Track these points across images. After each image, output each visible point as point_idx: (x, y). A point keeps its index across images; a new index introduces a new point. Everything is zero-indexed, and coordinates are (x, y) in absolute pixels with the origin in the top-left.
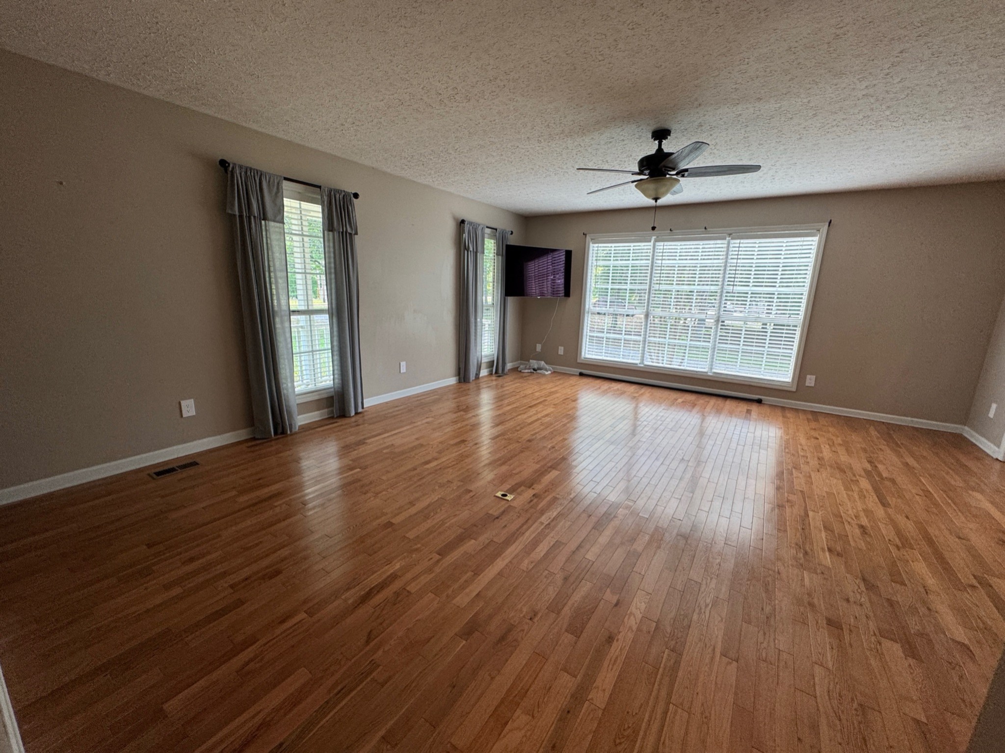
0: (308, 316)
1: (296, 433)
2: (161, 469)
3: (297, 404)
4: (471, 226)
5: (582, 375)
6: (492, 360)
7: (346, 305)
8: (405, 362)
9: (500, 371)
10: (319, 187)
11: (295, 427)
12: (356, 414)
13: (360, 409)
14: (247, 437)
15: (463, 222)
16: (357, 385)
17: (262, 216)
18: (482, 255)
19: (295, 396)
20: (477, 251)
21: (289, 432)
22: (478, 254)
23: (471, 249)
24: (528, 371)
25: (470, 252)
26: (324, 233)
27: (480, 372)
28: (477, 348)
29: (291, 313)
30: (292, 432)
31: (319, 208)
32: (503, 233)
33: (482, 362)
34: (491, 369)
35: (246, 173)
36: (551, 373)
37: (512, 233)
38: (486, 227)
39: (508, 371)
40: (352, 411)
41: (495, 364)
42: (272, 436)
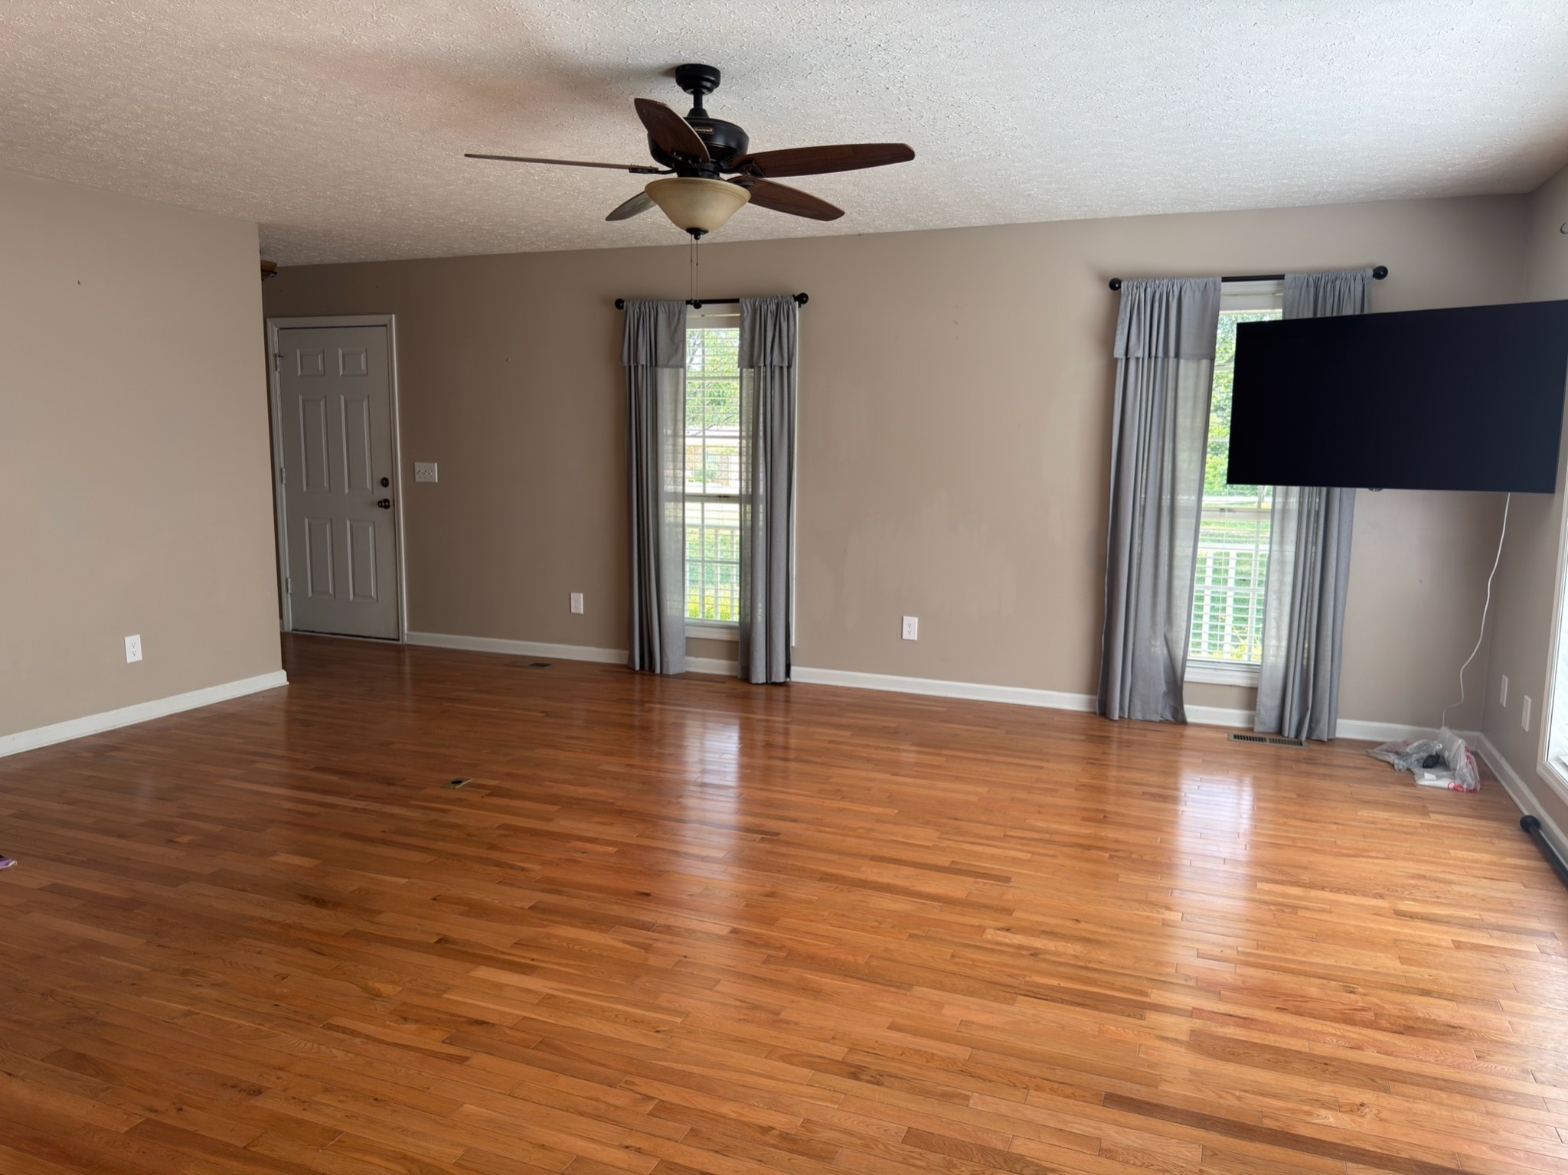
0: (697, 505)
1: (668, 676)
2: (538, 662)
3: (687, 638)
4: (1149, 289)
5: (1530, 827)
6: (1254, 683)
7: (761, 490)
8: (917, 619)
9: (1290, 731)
10: (736, 301)
11: (673, 669)
12: (770, 683)
13: (779, 676)
14: (625, 662)
15: (1115, 285)
16: (774, 632)
17: (654, 362)
18: (1205, 363)
19: (684, 624)
20: (1177, 355)
21: (658, 671)
22: (1182, 362)
23: (1138, 351)
24: (1392, 758)
25: (1138, 359)
26: (741, 373)
27: (1186, 707)
28: (1161, 628)
29: (684, 498)
30: (664, 672)
31: (735, 333)
32: (1319, 282)
33: (1187, 677)
34: (1252, 713)
35: (640, 309)
36: (1452, 785)
37: (1380, 273)
38: (1225, 280)
39: (1332, 741)
40: (759, 676)
41: (1268, 702)
42: (637, 668)
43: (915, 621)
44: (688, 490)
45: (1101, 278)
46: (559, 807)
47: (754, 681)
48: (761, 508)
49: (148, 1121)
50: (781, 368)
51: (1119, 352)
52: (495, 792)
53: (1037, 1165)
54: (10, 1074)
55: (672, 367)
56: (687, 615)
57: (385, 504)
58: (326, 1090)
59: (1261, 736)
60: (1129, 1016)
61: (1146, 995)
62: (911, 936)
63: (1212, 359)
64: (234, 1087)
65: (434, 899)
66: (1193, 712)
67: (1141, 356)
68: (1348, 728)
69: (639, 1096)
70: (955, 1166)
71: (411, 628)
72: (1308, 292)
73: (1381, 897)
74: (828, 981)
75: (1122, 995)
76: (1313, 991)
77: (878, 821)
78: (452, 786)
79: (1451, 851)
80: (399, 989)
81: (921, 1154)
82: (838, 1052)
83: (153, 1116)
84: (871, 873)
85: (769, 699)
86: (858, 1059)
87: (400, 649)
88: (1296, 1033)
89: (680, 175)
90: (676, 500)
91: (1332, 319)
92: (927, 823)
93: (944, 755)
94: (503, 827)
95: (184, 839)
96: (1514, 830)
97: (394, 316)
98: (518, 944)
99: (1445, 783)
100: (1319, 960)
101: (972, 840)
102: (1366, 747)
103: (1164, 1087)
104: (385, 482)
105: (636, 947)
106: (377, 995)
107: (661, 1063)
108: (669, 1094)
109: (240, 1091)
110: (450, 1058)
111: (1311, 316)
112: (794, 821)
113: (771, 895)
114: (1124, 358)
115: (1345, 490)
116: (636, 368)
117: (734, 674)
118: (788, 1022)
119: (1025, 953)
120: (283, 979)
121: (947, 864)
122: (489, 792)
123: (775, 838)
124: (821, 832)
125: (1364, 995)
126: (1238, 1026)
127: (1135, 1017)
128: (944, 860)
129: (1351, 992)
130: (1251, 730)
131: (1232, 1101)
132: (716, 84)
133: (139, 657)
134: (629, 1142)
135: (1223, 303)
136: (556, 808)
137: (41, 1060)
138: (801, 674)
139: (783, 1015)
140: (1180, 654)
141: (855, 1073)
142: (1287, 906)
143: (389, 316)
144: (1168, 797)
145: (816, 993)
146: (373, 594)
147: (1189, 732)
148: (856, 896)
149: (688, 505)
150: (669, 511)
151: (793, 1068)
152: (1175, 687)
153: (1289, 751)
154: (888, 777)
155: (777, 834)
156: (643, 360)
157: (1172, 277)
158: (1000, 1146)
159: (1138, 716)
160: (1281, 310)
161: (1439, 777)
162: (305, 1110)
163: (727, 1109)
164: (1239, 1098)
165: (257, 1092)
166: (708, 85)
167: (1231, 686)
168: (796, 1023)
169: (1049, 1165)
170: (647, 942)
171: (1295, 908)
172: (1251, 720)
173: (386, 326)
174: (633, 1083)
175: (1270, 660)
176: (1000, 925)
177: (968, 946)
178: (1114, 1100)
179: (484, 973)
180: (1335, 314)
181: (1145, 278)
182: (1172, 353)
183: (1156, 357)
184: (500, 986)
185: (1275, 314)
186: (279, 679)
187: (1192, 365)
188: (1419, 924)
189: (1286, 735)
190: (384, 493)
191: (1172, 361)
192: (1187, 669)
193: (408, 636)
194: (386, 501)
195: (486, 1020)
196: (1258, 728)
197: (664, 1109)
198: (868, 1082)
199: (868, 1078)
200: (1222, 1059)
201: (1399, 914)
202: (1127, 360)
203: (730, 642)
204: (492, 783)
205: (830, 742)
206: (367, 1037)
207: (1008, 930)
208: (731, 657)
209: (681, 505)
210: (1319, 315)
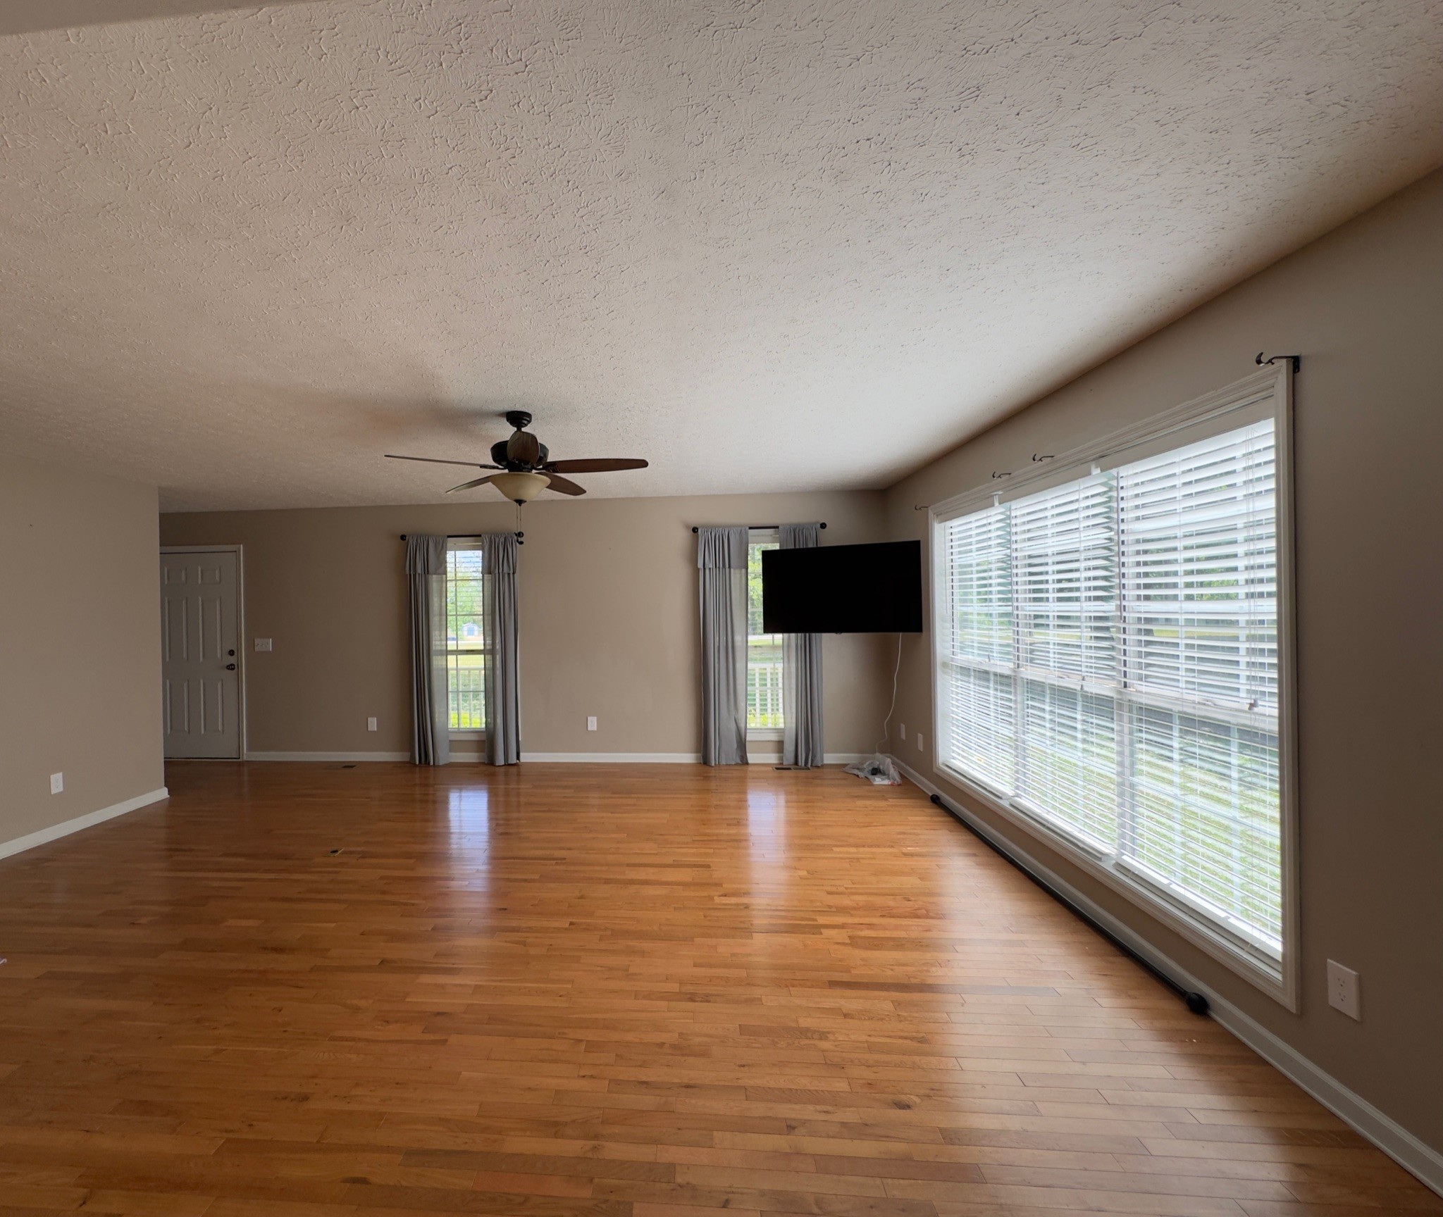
0: (455, 656)
1: (439, 766)
2: (347, 765)
3: (450, 741)
4: (713, 533)
5: (935, 800)
6: (781, 739)
7: (498, 647)
8: (596, 718)
9: (801, 762)
10: (480, 536)
11: (442, 762)
12: (507, 765)
13: (513, 760)
14: (408, 760)
15: (695, 530)
16: (509, 733)
17: (426, 571)
18: (744, 571)
19: (448, 732)
20: (730, 567)
21: (432, 763)
22: (732, 570)
23: (710, 565)
24: (856, 772)
25: (710, 569)
26: (483, 576)
27: (748, 755)
28: (733, 713)
29: (448, 653)
30: (436, 764)
31: (479, 553)
32: (796, 530)
33: (748, 739)
34: (781, 755)
35: (417, 540)
36: (890, 783)
37: (823, 526)
38: (750, 528)
39: (823, 766)
40: (500, 760)
41: (789, 748)
42: (417, 763)
43: (595, 719)
44: (449, 648)
45: (687, 527)
46: (415, 860)
47: (497, 764)
48: (498, 657)
49: (228, 1140)
50: (509, 574)
51: (700, 565)
52: (364, 855)
53: (819, 1032)
54: (88, 1131)
55: (439, 574)
56: (450, 726)
57: (231, 667)
58: (357, 1085)
59: (787, 767)
60: (813, 934)
61: (816, 920)
62: (675, 909)
63: (747, 569)
64: (285, 1098)
65: (362, 934)
66: (752, 758)
67: (711, 567)
68: (829, 758)
69: (572, 1041)
70: (777, 1042)
71: (249, 749)
72: (791, 535)
73: (892, 847)
74: (645, 945)
75: (803, 922)
76: (892, 903)
77: (618, 842)
78: (332, 855)
79: (909, 818)
80: (371, 1001)
81: (755, 1040)
82: (675, 987)
83: (230, 1135)
84: (632, 874)
85: (506, 774)
86: (690, 989)
87: (241, 764)
88: (897, 928)
89: (510, 471)
90: (442, 655)
91: (803, 549)
92: (648, 839)
93: (633, 798)
94: (382, 878)
95: (144, 921)
96: (929, 803)
97: (242, 546)
98: (437, 955)
99: (886, 782)
100: (884, 886)
101: (676, 846)
102: (841, 767)
103: (854, 971)
104: (231, 653)
105: (516, 944)
106: (357, 1009)
107: (575, 1016)
108: (590, 1035)
109: (292, 1100)
110: (435, 1042)
111: (793, 547)
112: (570, 849)
113: (581, 897)
114: (702, 568)
115: (817, 634)
116: (415, 575)
117: (483, 761)
118: (636, 974)
119: (741, 907)
120: (280, 1011)
121: (672, 862)
122: (359, 856)
123: (564, 861)
124: (589, 854)
125: (915, 901)
126: (868, 929)
127: (816, 934)
128: (670, 860)
129: (909, 901)
130: (782, 764)
131: (889, 973)
132: (529, 422)
133: (61, 789)
134: (582, 1073)
135: (750, 541)
136: (413, 861)
137: (110, 1113)
138: (526, 757)
139: (631, 971)
140: (742, 726)
141: (692, 998)
142: (854, 859)
143: (238, 546)
144: (742, 805)
145: (643, 954)
146: (220, 728)
147: (750, 768)
148: (633, 888)
149: (449, 657)
150: (437, 662)
151: (654, 1002)
152: (742, 745)
153: (802, 773)
154: (610, 815)
155: (565, 859)
156: (419, 571)
157: (724, 527)
158: (793, 1025)
159: (723, 762)
160: (778, 544)
161: (883, 779)
162: (349, 1103)
163: (630, 1037)
164: (892, 970)
165: (305, 1098)
166: (526, 422)
167: (769, 741)
168: (641, 974)
169: (825, 1030)
170: (523, 939)
171: (857, 859)
172: (781, 759)
173: (236, 551)
174: (564, 1033)
175: (788, 725)
176: (721, 893)
177: (710, 909)
178: (833, 984)
179: (426, 979)
180: (805, 547)
181: (711, 528)
182: (727, 566)
183: (719, 568)
184: (443, 986)
185: (776, 547)
186: (163, 793)
187: (737, 571)
188: (916, 858)
189: (800, 764)
190: (232, 660)
191: (727, 570)
192: (748, 734)
193: (246, 755)
194: (232, 665)
195: (444, 1011)
196: (785, 763)
197: (591, 1046)
198: (701, 1001)
199: (700, 999)
200: (871, 949)
201: (906, 855)
202: (704, 569)
203: (478, 741)
204: (359, 849)
205: (564, 797)
206: (368, 1041)
207: (725, 896)
208: (479, 750)
209: (445, 657)
210: (797, 547)
